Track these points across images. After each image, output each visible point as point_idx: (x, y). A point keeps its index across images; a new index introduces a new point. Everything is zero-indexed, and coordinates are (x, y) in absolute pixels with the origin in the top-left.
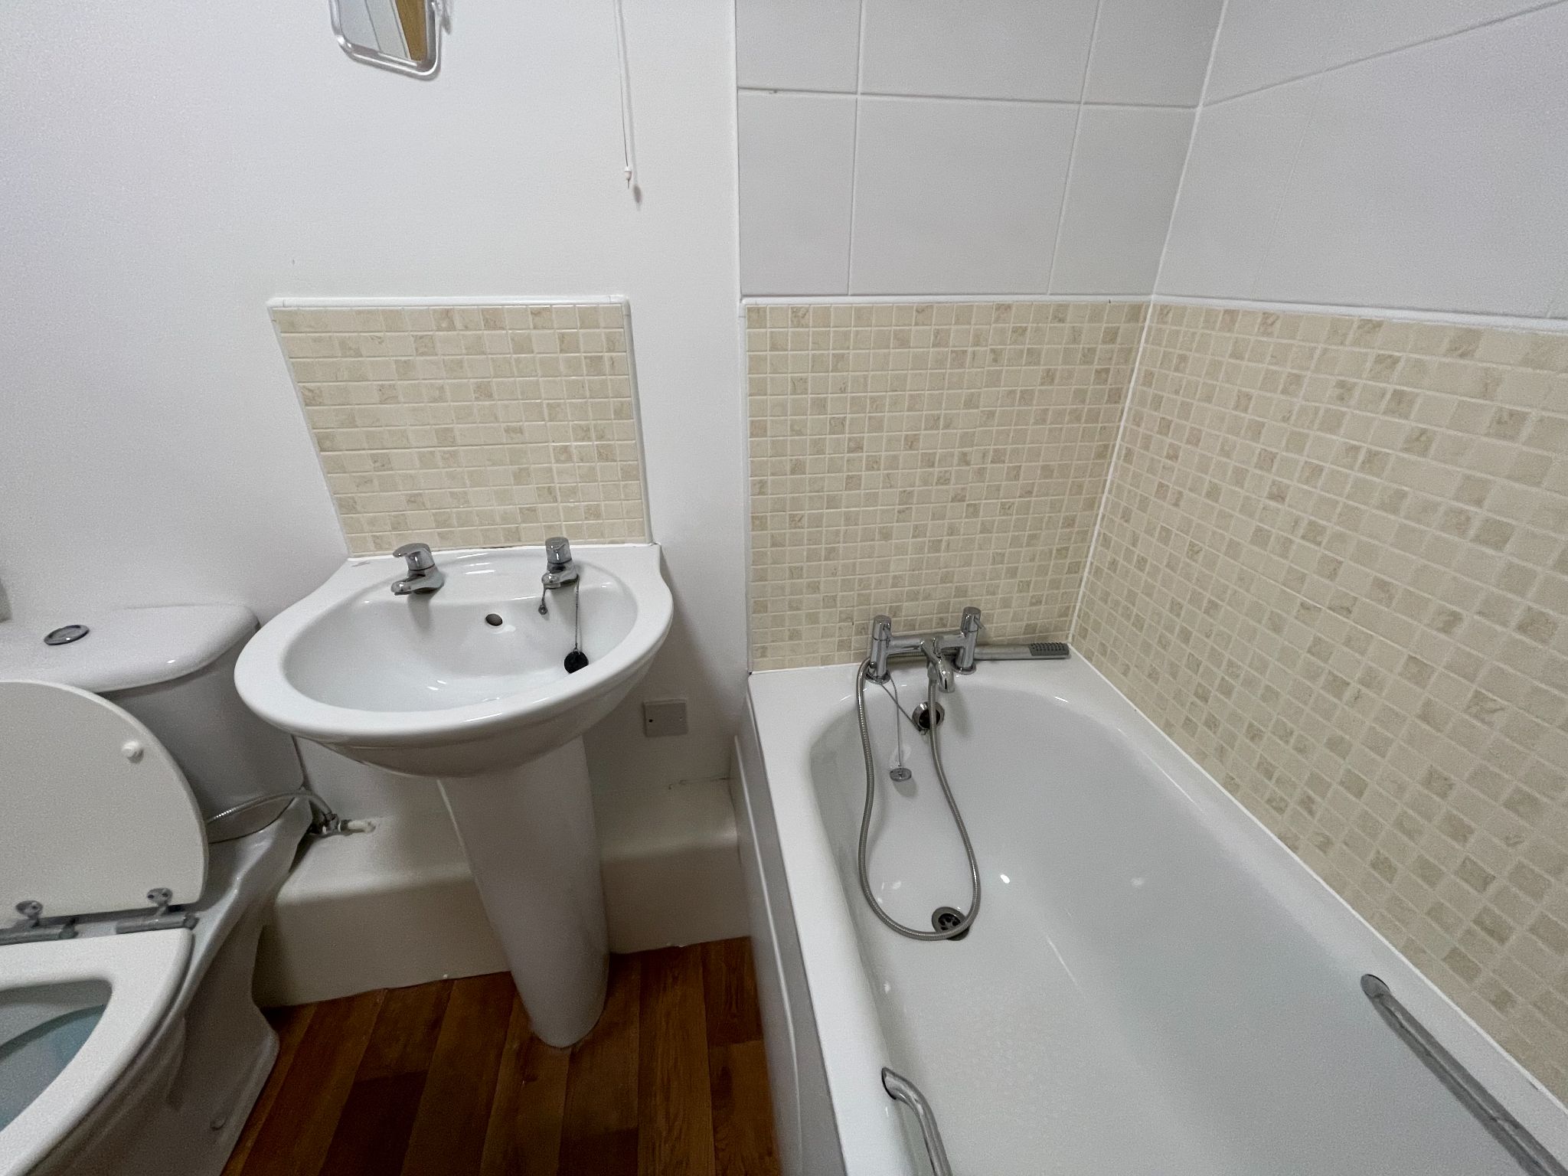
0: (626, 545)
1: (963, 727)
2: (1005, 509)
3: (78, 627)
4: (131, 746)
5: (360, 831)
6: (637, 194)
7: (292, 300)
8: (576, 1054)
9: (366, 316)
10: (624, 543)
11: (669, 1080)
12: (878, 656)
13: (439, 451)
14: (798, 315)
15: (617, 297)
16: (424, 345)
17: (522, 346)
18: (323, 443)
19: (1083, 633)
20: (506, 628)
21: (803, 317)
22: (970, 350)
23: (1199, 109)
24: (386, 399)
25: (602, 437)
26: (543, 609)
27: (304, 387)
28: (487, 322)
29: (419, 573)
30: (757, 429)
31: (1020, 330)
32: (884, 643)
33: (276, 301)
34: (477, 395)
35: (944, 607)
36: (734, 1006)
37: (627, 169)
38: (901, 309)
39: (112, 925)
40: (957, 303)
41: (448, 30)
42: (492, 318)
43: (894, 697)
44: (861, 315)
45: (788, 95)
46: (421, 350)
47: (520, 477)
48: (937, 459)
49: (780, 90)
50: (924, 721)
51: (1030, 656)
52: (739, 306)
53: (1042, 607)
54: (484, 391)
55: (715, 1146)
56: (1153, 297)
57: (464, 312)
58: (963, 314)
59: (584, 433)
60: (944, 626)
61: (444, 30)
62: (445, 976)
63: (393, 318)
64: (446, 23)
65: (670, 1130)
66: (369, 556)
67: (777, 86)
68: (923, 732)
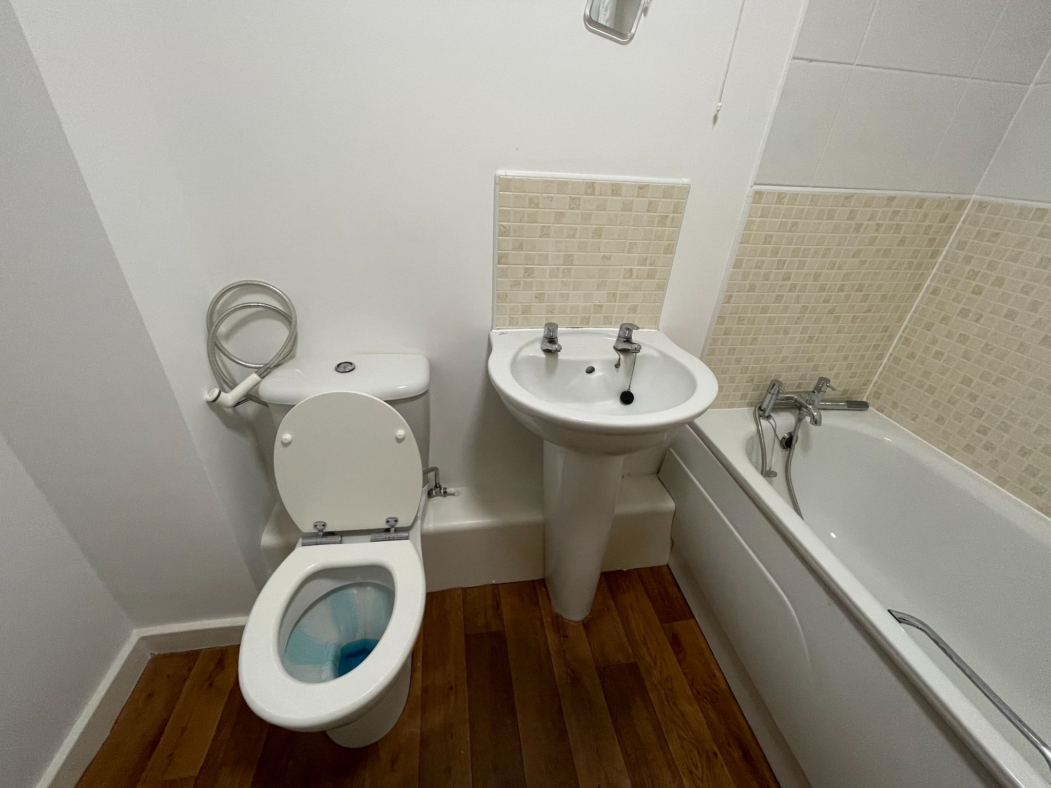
0: (644, 330)
1: (806, 447)
2: (854, 319)
3: (351, 364)
4: (401, 433)
5: (453, 494)
6: (715, 118)
7: (511, 173)
8: (586, 624)
9: (548, 183)
10: (643, 329)
11: (644, 639)
12: (768, 403)
13: (562, 268)
14: (781, 196)
15: (686, 180)
16: (574, 203)
17: (627, 207)
18: (500, 259)
19: (877, 395)
20: (597, 374)
21: (782, 199)
22: (866, 223)
23: (1032, 85)
24: (543, 235)
25: (652, 264)
26: (617, 366)
27: (502, 225)
28: (613, 191)
29: (552, 340)
30: (737, 264)
31: (897, 212)
32: (774, 396)
33: (501, 172)
34: (593, 235)
35: (803, 377)
36: (666, 601)
37: (720, 104)
38: (837, 196)
39: (369, 537)
40: (868, 194)
41: (645, 15)
42: (616, 189)
43: (774, 427)
44: (814, 199)
45: (818, 64)
46: (572, 206)
47: (599, 287)
48: (827, 287)
49: (813, 60)
50: (788, 443)
51: (847, 408)
52: (749, 190)
53: (855, 379)
54: (598, 233)
55: (683, 673)
56: (974, 196)
57: (603, 184)
58: (869, 202)
59: (643, 262)
60: (800, 388)
61: (643, 14)
62: (494, 582)
63: (562, 185)
64: (645, 11)
65: (655, 663)
66: (505, 329)
67: (811, 58)
68: (785, 450)
